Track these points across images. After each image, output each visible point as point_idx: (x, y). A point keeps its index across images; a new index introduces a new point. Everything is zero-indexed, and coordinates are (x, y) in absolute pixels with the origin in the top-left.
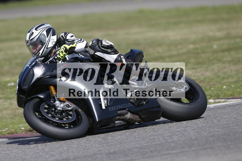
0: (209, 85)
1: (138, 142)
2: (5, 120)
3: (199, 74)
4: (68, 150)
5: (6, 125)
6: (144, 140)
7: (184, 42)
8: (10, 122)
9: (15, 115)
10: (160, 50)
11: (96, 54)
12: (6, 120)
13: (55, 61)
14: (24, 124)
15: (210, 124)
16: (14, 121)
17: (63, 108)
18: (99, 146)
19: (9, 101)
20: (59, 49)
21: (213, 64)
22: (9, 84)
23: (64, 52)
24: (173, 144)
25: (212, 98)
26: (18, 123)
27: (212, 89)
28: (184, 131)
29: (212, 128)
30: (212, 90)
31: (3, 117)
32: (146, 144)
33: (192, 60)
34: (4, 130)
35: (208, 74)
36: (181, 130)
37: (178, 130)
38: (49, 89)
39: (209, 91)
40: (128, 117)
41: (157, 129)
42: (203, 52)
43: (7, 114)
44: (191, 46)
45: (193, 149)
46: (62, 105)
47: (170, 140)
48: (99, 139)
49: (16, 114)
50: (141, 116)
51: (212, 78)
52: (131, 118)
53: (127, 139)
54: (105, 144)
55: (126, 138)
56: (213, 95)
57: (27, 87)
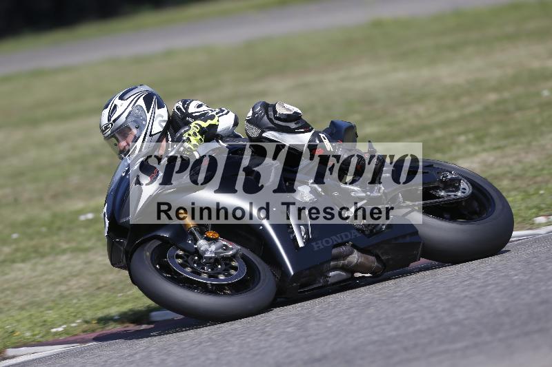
0: (535, 183)
1: (376, 330)
2: (75, 301)
3: (511, 161)
4: (217, 359)
5: (77, 313)
6: (389, 324)
7: (475, 88)
8: (86, 304)
9: (99, 288)
10: (421, 110)
11: (264, 135)
12: (79, 300)
14: (118, 306)
15: (539, 275)
16: (97, 301)
17: (216, 253)
18: (288, 345)
19: (82, 256)
20: (185, 129)
21: (542, 134)
22: (82, 218)
23: (198, 134)
24: (454, 329)
25: (542, 213)
26: (104, 305)
27: (542, 192)
28: (480, 295)
29: (542, 284)
30: (542, 194)
31: (71, 294)
32: (394, 333)
33: (495, 129)
34: (74, 325)
35: (531, 158)
36: (474, 293)
37: (467, 293)
39: (535, 197)
40: (355, 260)
41: (418, 296)
42: (519, 108)
43: (80, 287)
44: (493, 97)
45: (501, 335)
46: (213, 248)
47: (448, 320)
48: (289, 330)
49: (101, 285)
50: (381, 256)
51: (539, 167)
53: (351, 323)
54: (302, 340)
55: (349, 321)
56: (543, 206)
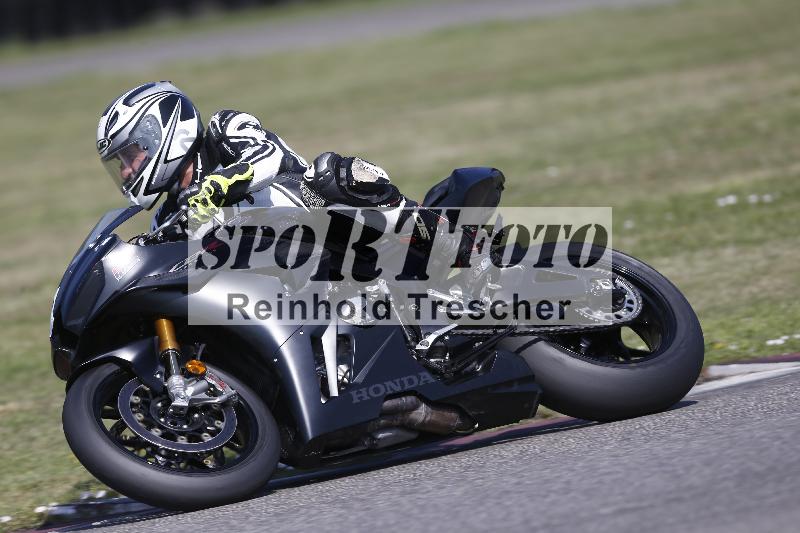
13: (179, 231)
17: (191, 401)
20: (194, 190)
23: (209, 201)
38: (153, 332)
40: (421, 418)
46: (190, 391)
50: (467, 411)
52: (429, 421)
57: (80, 321)
